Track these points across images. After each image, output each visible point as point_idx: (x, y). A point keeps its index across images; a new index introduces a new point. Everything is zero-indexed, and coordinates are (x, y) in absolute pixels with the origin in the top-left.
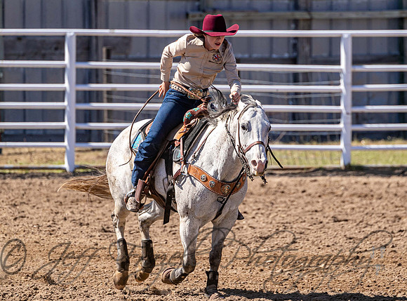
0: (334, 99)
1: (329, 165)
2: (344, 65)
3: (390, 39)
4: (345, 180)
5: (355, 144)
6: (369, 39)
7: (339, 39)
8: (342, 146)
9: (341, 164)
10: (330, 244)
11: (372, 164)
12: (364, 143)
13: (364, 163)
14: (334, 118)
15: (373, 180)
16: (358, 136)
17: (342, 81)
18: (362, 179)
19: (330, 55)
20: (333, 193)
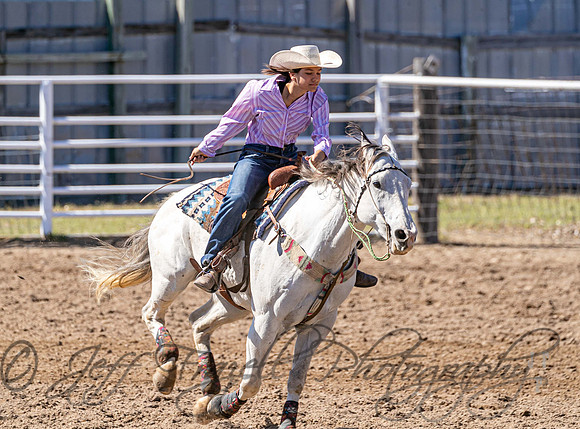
0: (32, 157)
1: (26, 235)
2: (44, 118)
3: (98, 86)
4: (45, 253)
5: (58, 210)
6: (73, 87)
7: (37, 87)
8: (41, 212)
9: (41, 234)
10: (28, 328)
11: (78, 234)
12: (68, 209)
13: (68, 232)
14: (32, 179)
15: (78, 251)
16: (60, 200)
17: (41, 136)
18: (65, 251)
19: (28, 105)
20: (31, 268)
